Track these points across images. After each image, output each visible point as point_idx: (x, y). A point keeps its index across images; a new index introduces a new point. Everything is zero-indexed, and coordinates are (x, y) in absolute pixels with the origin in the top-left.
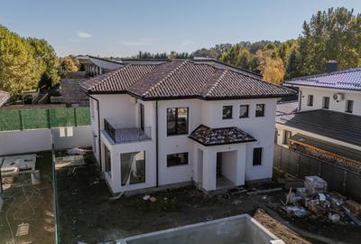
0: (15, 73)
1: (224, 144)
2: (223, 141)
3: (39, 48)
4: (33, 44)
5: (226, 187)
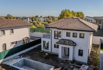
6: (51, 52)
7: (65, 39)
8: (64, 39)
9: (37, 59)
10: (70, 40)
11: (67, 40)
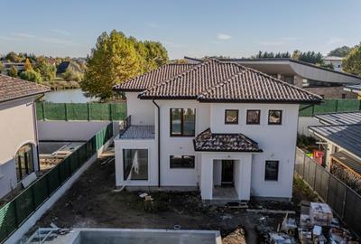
0: (121, 71)
1: (219, 150)
2: (218, 148)
3: (153, 50)
4: (148, 47)
5: (226, 199)
6: (159, 186)
7: (222, 135)
8: (219, 135)
9: (129, 220)
10: (237, 135)
11: (229, 135)
